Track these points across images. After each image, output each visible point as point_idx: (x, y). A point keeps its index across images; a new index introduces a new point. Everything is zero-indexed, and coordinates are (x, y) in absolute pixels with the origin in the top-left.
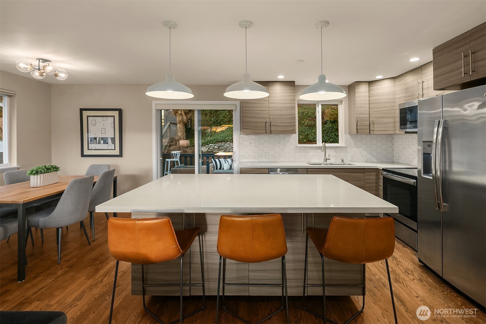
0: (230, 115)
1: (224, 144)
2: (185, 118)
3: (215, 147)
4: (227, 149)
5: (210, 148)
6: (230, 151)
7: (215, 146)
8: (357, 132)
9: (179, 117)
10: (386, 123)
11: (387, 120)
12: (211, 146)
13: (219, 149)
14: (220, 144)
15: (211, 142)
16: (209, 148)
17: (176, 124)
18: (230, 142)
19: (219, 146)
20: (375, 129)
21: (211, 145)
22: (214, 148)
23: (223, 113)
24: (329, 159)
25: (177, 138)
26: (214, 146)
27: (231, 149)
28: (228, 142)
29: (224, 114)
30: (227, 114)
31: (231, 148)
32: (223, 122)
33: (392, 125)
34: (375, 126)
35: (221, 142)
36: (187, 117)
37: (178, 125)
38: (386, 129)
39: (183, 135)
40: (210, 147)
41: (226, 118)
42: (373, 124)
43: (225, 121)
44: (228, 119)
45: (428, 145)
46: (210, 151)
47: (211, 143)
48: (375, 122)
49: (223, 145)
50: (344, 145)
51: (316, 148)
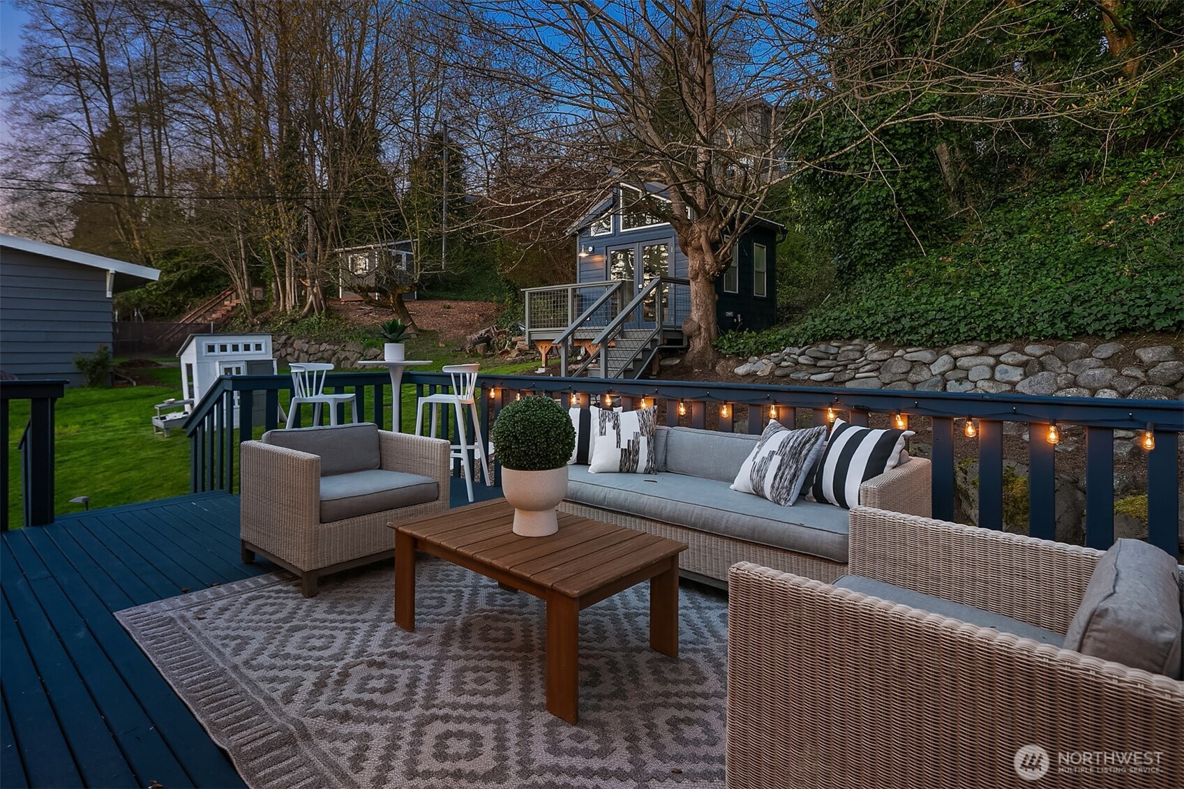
1: (839, 347)
2: (709, 259)
3: (802, 360)
4: (846, 366)
5: (784, 364)
6: (857, 376)
7: (803, 354)
9: (694, 258)
12: (789, 355)
13: (815, 366)
14: (822, 347)
15: (792, 340)
16: (778, 365)
17: (688, 283)
18: (865, 338)
19: (819, 355)
21: (787, 350)
22: (797, 363)
25: (687, 328)
26: (799, 355)
27: (861, 370)
28: (857, 341)
29: (868, 234)
30: (882, 230)
31: (864, 363)
35: (827, 339)
36: (716, 258)
37: (693, 287)
39: (707, 319)
40: (785, 360)
41: (876, 249)
46: (778, 373)
47: (792, 345)
49: (833, 351)
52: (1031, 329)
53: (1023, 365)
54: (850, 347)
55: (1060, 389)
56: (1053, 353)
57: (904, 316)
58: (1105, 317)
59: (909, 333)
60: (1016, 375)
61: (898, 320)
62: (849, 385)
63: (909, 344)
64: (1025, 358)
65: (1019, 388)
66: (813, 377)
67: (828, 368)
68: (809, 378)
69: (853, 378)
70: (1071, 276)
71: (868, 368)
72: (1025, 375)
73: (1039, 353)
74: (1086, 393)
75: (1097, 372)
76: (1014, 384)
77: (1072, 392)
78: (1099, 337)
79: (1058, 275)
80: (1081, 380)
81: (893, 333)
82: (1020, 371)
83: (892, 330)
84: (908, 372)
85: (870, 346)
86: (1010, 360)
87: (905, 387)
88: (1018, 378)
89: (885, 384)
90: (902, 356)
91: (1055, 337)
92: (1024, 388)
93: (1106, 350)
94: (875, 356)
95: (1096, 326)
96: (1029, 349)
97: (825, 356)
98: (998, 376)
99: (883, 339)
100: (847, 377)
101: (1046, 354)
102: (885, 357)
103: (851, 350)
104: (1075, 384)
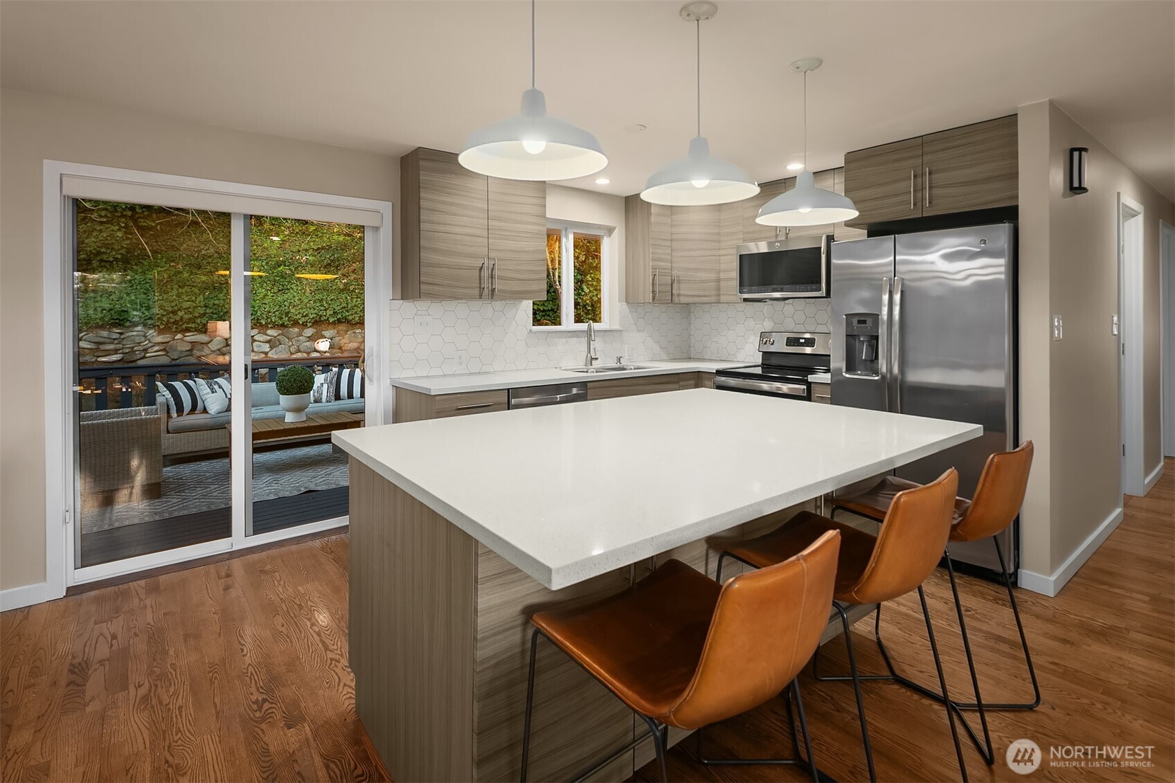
0: (128, 238)
1: (121, 334)
4: (133, 348)
6: (148, 355)
8: (654, 299)
10: (702, 282)
11: (704, 276)
14: (105, 333)
18: (145, 325)
20: (682, 292)
23: (101, 231)
24: (597, 359)
27: (150, 350)
28: (139, 328)
32: (102, 261)
33: (713, 284)
34: (682, 286)
38: (702, 293)
42: (679, 282)
43: (111, 259)
44: (123, 251)
45: (858, 321)
48: (681, 278)
49: (116, 336)
50: (617, 327)
51: (569, 334)
52: (269, 320)
53: (268, 342)
54: (134, 333)
55: (292, 354)
56: (282, 334)
57: (179, 310)
58: (306, 315)
59: (188, 323)
60: (266, 347)
61: (174, 313)
62: (141, 363)
63: (188, 330)
64: (269, 338)
65: (269, 355)
66: (100, 359)
67: (116, 351)
68: (96, 360)
69: (144, 357)
70: (276, 289)
71: (156, 348)
72: (271, 348)
73: (276, 335)
74: (305, 355)
75: (308, 343)
76: (266, 353)
77: (299, 355)
78: (304, 325)
79: (268, 288)
80: (302, 348)
81: (173, 323)
82: (268, 345)
83: (172, 320)
84: (191, 350)
85: (151, 332)
86: (261, 339)
87: (192, 360)
88: (268, 350)
89: (173, 360)
90: (182, 339)
91: (283, 326)
92: (273, 355)
93: (309, 332)
94: (159, 339)
95: (303, 319)
96: (269, 332)
97: (108, 341)
98: (255, 349)
99: (162, 327)
100: (139, 357)
101: (279, 335)
102: (166, 340)
103: (137, 335)
104: (299, 351)
